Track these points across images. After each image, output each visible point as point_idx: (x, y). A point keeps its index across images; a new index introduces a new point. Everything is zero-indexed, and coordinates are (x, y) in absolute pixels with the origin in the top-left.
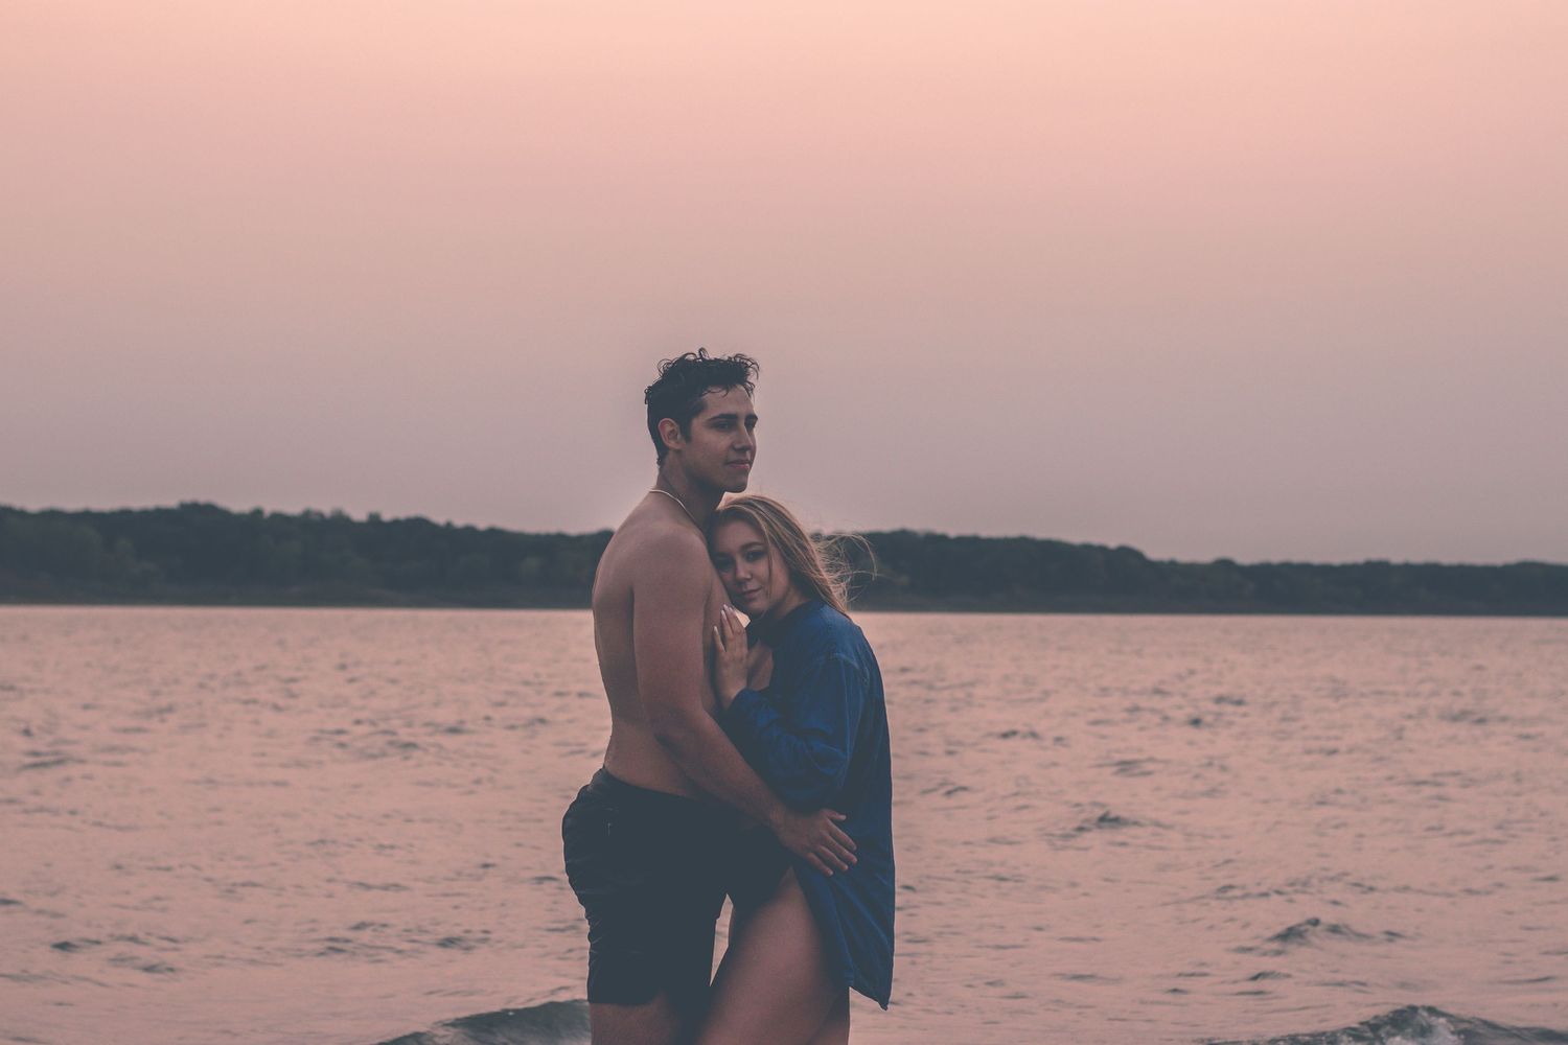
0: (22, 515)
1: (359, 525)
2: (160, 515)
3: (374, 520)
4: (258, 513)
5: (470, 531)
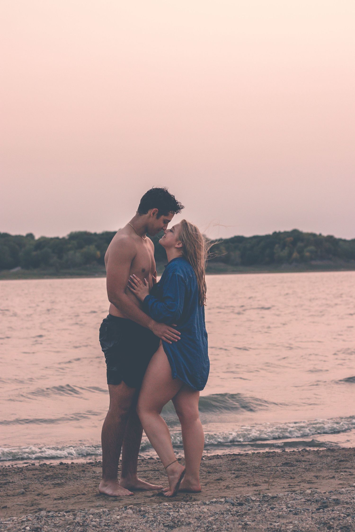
0: (345, 241)
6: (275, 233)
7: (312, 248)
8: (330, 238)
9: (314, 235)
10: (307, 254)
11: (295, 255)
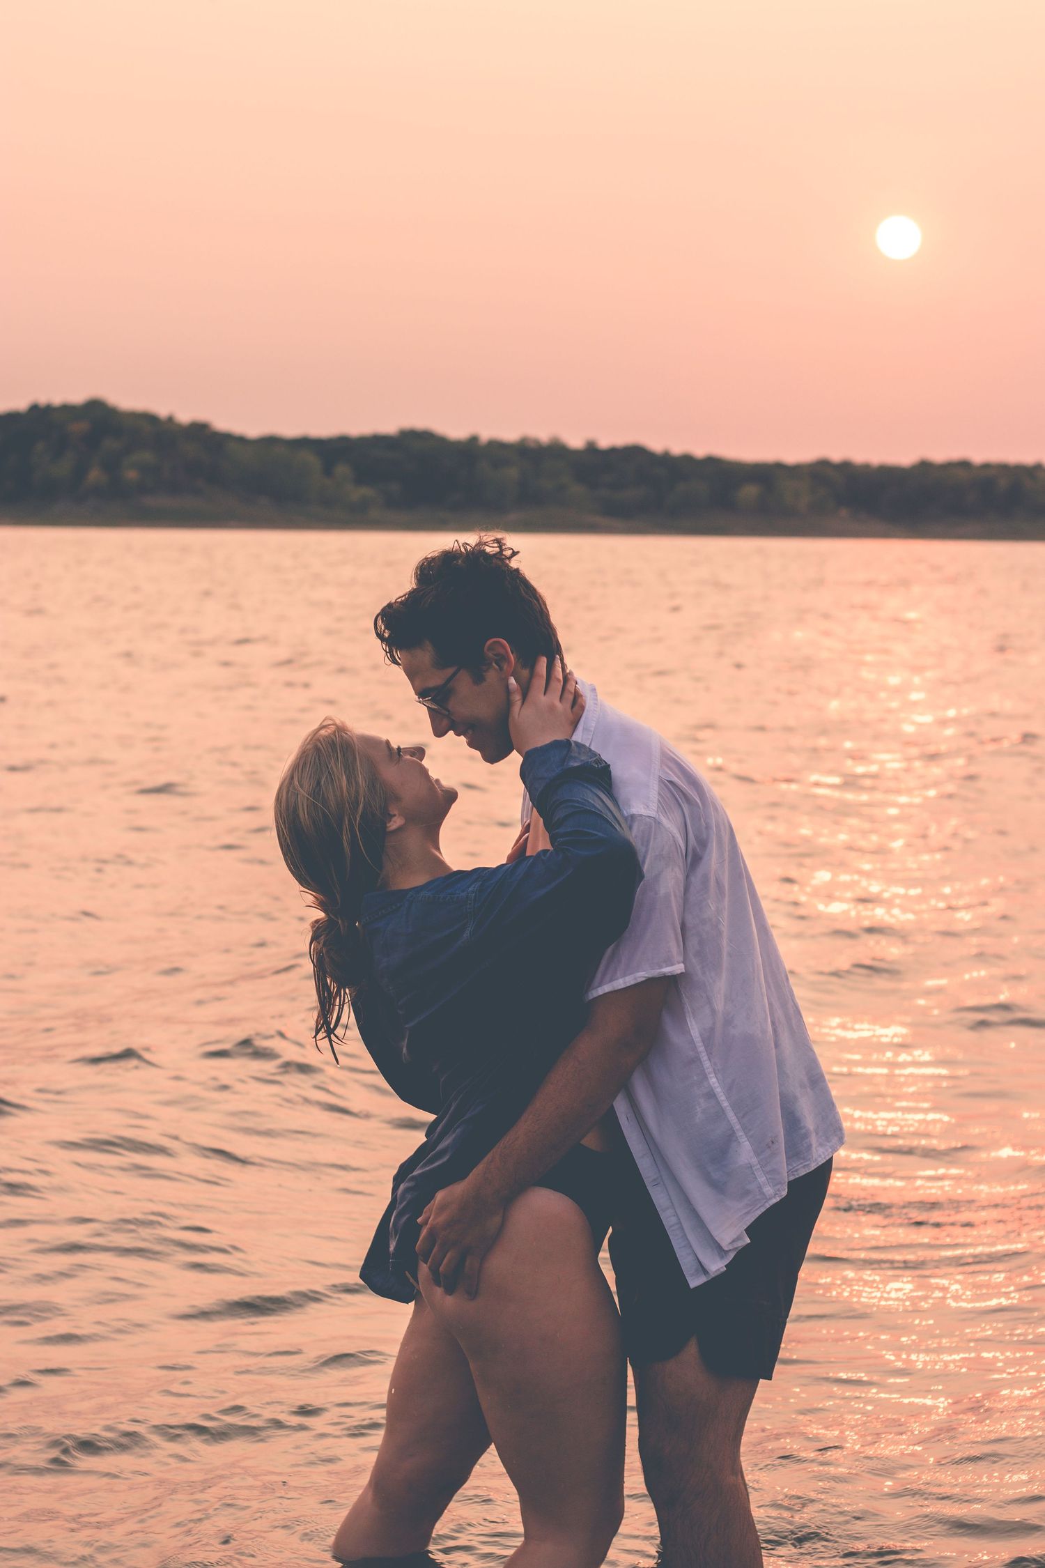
0: (242, 440)
1: (575, 453)
2: (378, 441)
3: (591, 448)
4: (474, 440)
5: (687, 459)
6: (35, 408)
7: (147, 456)
8: (199, 431)
9: (150, 419)
10: (131, 475)
11: (95, 475)
